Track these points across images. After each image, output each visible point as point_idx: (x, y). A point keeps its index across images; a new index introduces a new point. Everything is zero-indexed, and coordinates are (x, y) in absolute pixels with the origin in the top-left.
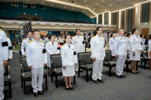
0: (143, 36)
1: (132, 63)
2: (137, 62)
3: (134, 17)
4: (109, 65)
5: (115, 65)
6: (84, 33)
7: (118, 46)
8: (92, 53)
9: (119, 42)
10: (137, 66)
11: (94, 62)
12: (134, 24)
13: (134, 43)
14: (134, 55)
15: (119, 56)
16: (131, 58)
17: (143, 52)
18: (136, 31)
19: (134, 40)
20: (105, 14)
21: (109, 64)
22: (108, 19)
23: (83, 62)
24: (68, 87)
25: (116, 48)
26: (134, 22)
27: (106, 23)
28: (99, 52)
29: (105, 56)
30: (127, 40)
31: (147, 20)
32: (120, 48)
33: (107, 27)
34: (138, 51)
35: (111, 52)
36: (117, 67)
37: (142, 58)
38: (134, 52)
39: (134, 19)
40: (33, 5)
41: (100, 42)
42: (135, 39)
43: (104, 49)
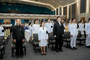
3: (76, 10)
20: (60, 8)
24: (42, 54)
26: (76, 13)
40: (15, 4)
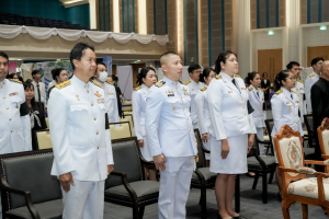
0: (257, 79)
1: (220, 183)
2: (238, 177)
4: (130, 200)
5: (153, 198)
6: (37, 67)
7: (160, 122)
8: (58, 153)
9: (164, 104)
10: (238, 195)
11: (67, 189)
12: (230, 33)
13: (224, 107)
14: (225, 154)
15: (165, 160)
16: (217, 166)
17: (257, 141)
18: (228, 62)
19: (224, 96)
21: (132, 194)
22: (135, 9)
23: (22, 193)
25: (154, 128)
26: (230, 24)
27: (129, 25)
28: (84, 148)
29: (111, 162)
30: (199, 95)
31: (272, 18)
32: (168, 127)
33: (134, 43)
34: (238, 135)
35: (138, 144)
36: (160, 203)
37: (254, 160)
38: (224, 142)
39: (230, 16)
41: (87, 106)
42: (226, 90)
43: (108, 136)
